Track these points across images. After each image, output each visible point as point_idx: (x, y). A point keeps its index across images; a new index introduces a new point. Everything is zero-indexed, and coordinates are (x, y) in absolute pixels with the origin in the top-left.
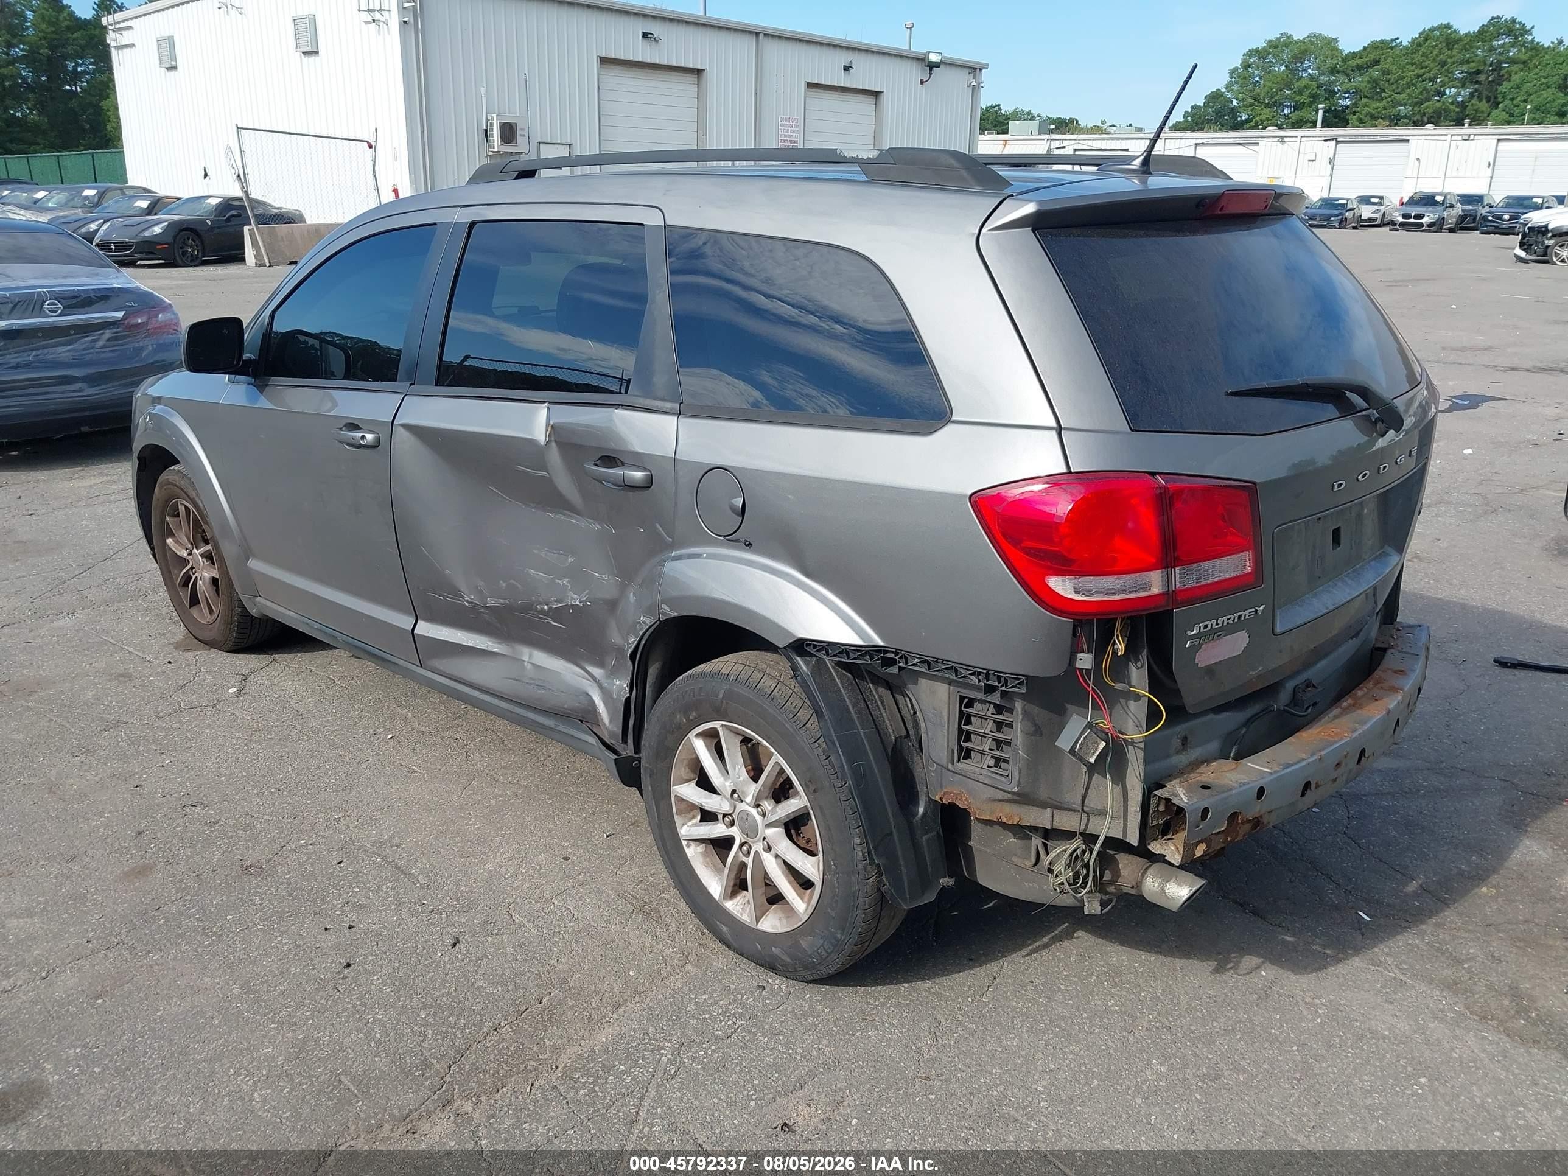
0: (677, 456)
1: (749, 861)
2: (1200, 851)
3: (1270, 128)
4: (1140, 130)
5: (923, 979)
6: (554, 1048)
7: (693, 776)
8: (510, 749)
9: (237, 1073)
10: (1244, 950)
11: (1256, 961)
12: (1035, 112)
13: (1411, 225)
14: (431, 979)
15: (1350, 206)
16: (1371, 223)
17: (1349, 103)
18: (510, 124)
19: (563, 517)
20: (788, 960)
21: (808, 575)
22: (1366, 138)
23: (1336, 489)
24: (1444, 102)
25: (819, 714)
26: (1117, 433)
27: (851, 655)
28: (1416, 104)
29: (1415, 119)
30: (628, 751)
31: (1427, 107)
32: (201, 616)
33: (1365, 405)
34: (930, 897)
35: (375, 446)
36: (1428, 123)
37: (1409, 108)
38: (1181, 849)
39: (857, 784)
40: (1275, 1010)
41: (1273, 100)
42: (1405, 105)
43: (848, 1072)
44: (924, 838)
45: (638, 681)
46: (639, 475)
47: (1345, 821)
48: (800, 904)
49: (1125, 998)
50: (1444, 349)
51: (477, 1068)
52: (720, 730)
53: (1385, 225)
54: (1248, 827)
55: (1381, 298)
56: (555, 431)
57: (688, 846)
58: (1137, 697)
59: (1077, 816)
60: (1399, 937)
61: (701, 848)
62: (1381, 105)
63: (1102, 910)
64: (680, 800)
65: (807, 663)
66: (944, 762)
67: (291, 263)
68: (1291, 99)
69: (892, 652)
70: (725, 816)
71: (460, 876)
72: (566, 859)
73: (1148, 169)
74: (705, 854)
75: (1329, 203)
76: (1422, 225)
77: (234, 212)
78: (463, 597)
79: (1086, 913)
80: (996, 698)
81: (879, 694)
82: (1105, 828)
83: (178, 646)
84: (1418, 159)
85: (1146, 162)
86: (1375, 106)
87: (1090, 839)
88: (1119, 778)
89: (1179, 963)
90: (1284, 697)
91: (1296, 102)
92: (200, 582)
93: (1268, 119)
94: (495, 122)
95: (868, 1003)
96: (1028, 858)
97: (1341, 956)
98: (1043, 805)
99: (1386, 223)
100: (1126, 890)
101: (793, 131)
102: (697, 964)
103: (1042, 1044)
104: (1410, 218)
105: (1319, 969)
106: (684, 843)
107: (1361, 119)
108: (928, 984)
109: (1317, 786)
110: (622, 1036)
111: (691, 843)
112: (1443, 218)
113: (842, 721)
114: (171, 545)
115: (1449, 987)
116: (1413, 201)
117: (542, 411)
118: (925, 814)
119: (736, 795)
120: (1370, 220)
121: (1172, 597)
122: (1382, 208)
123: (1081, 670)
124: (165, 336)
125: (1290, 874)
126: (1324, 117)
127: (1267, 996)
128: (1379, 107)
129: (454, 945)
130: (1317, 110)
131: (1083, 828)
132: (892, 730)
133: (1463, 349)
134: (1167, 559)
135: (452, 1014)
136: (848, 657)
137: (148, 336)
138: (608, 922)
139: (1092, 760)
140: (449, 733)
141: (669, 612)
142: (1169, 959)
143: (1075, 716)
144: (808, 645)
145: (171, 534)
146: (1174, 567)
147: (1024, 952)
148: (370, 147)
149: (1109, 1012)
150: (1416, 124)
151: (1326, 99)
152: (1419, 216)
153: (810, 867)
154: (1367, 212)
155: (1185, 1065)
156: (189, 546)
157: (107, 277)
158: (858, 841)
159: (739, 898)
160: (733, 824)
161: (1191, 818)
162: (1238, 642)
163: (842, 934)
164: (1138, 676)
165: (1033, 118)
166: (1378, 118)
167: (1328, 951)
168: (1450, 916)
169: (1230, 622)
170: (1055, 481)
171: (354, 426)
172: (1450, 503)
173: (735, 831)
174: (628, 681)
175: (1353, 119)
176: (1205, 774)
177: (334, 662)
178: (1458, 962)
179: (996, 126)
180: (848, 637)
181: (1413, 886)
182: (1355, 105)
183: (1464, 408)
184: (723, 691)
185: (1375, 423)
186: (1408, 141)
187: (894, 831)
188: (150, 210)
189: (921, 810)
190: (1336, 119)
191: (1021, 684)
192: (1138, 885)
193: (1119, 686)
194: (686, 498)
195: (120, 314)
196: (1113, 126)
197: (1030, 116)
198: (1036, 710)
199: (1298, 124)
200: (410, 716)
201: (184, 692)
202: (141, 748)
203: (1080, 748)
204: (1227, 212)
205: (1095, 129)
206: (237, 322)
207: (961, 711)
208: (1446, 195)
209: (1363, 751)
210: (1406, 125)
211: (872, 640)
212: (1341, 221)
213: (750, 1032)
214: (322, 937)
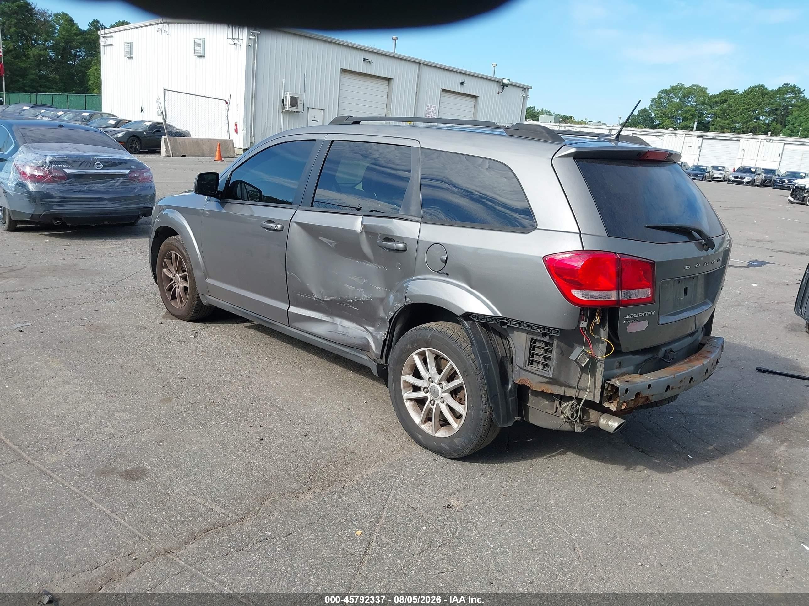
0: (419, 239)
1: (434, 408)
2: (623, 407)
3: (669, 129)
4: (605, 124)
5: (503, 463)
6: (351, 474)
7: (411, 372)
8: (319, 368)
9: (223, 472)
10: (637, 464)
11: (643, 467)
12: (552, 112)
13: (738, 181)
14: (297, 446)
15: (708, 170)
16: (718, 180)
17: (711, 120)
18: (295, 97)
19: (364, 263)
20: (448, 448)
21: (472, 288)
22: (718, 138)
23: (686, 268)
24: (758, 123)
25: (472, 344)
26: (603, 237)
27: (488, 320)
28: (744, 123)
29: (744, 130)
30: (383, 362)
31: (750, 125)
32: (177, 304)
33: (700, 238)
34: (510, 424)
35: (281, 230)
36: (750, 132)
37: (741, 124)
38: (616, 406)
39: (486, 373)
40: (650, 484)
41: (672, 115)
42: (739, 123)
43: (473, 491)
44: (510, 399)
45: (391, 332)
46: (401, 246)
47: (684, 423)
48: (455, 425)
49: (588, 476)
50: (748, 240)
51: (321, 478)
52: (427, 352)
53: (725, 181)
54: (644, 400)
55: (720, 214)
56: (365, 227)
57: (407, 402)
58: (603, 342)
59: (574, 391)
60: (703, 464)
61: (412, 403)
62: (726, 122)
63: (582, 430)
64: (405, 382)
65: (468, 323)
66: (522, 366)
67: (183, 156)
68: (681, 116)
69: (505, 319)
70: (424, 388)
71: (304, 412)
72: (349, 409)
73: (618, 139)
74: (413, 406)
75: (697, 168)
76: (743, 182)
77: (157, 129)
78: (314, 296)
79: (576, 431)
80: (546, 339)
81: (497, 338)
82: (586, 396)
83: (164, 317)
84: (744, 150)
85: (618, 136)
86: (723, 122)
87: (579, 400)
88: (593, 375)
89: (610, 466)
90: (661, 354)
91: (684, 117)
92: (177, 289)
93: (669, 125)
94: (288, 96)
95: (480, 469)
96: (553, 410)
97: (678, 469)
98: (561, 385)
99: (725, 180)
100: (592, 424)
101: (433, 112)
102: (408, 450)
103: (553, 488)
104: (738, 178)
105: (669, 472)
106: (405, 400)
107: (716, 128)
108: (505, 465)
109: (672, 388)
110: (379, 472)
111: (408, 400)
112: (755, 180)
113: (481, 347)
114: (165, 272)
115: (723, 483)
116: (739, 170)
117: (360, 219)
118: (511, 389)
119: (430, 380)
120: (718, 178)
121: (619, 303)
122: (724, 172)
123: (582, 328)
124: (146, 183)
125: (659, 440)
126: (697, 125)
127: (647, 480)
128: (725, 123)
129: (306, 436)
130: (694, 122)
131: (577, 395)
132: (501, 353)
133: (758, 241)
134: (619, 288)
135: (308, 459)
136: (486, 321)
137: (139, 182)
138: (369, 433)
139: (583, 365)
140: (292, 360)
141: (410, 301)
142: (606, 464)
143: (578, 347)
144: (470, 315)
145: (166, 267)
146: (621, 290)
147: (545, 457)
148: (227, 103)
149: (581, 480)
150: (744, 132)
151: (699, 117)
152: (742, 178)
153: (461, 409)
154: (716, 174)
155: (612, 499)
156: (175, 272)
157: (122, 154)
158: (484, 397)
159: (427, 424)
160: (427, 392)
161: (622, 391)
162: (643, 325)
163: (473, 436)
164: (604, 334)
165: (551, 115)
166: (725, 128)
167: (673, 467)
168: (726, 459)
169: (641, 315)
170: (576, 253)
171: (271, 222)
172: (743, 306)
173: (428, 395)
174: (386, 331)
175: (712, 128)
176: (627, 377)
177: (236, 329)
178: (728, 475)
179: (532, 117)
180: (487, 312)
181: (711, 447)
182: (713, 121)
183: (755, 266)
184: (430, 335)
185: (704, 245)
186: (739, 140)
187: (499, 394)
188: (116, 126)
189: (510, 387)
190: (704, 127)
191: (558, 332)
192: (597, 422)
193: (596, 336)
194: (421, 256)
195: (128, 172)
196: (591, 121)
197: (549, 113)
198: (562, 345)
199: (684, 128)
200: (273, 352)
201: (170, 335)
202: (156, 355)
203: (579, 360)
204: (648, 158)
205: (582, 123)
206: (217, 174)
207: (531, 345)
208: (756, 169)
209: (692, 378)
210: (739, 133)
211: (497, 314)
212: (703, 177)
213: (432, 474)
214: (249, 429)
